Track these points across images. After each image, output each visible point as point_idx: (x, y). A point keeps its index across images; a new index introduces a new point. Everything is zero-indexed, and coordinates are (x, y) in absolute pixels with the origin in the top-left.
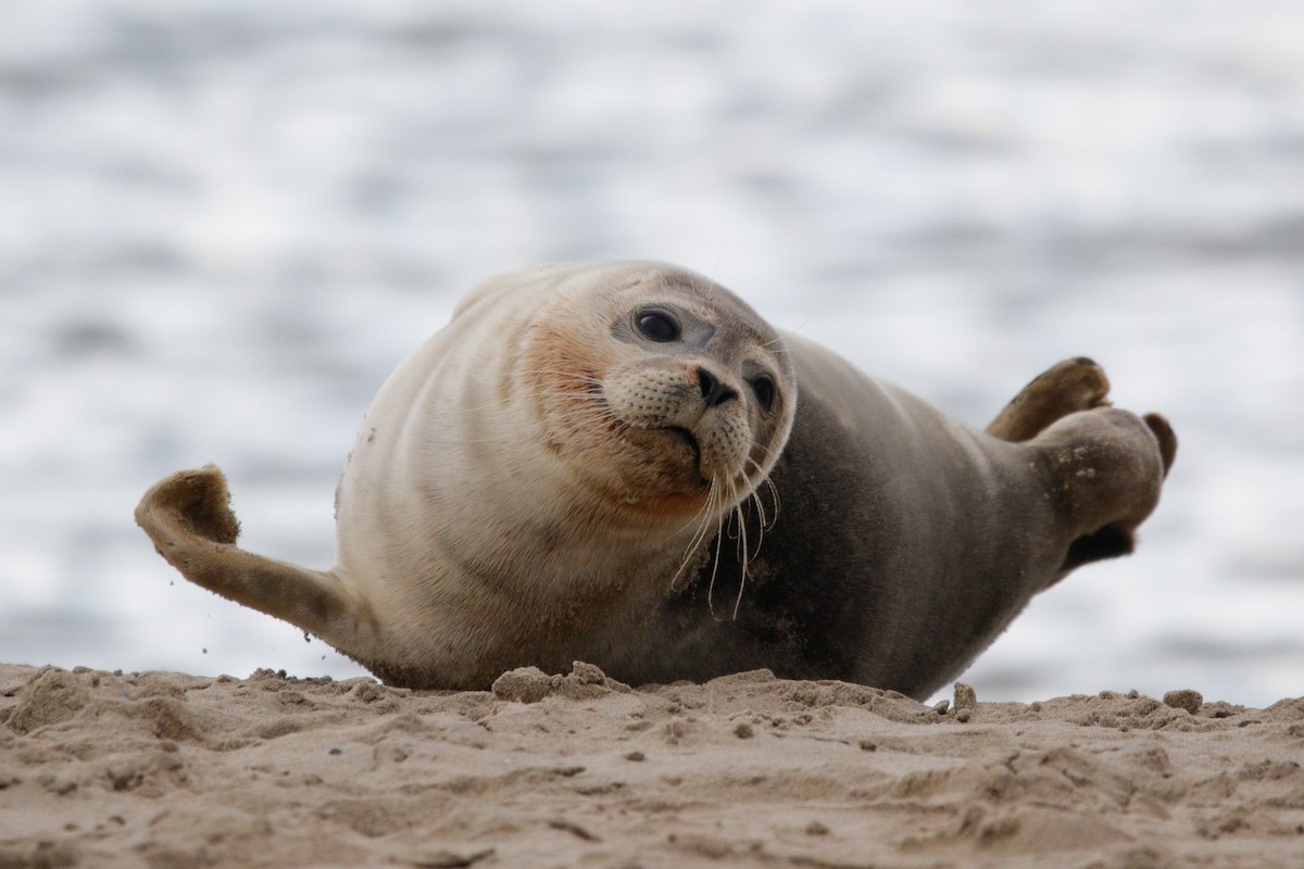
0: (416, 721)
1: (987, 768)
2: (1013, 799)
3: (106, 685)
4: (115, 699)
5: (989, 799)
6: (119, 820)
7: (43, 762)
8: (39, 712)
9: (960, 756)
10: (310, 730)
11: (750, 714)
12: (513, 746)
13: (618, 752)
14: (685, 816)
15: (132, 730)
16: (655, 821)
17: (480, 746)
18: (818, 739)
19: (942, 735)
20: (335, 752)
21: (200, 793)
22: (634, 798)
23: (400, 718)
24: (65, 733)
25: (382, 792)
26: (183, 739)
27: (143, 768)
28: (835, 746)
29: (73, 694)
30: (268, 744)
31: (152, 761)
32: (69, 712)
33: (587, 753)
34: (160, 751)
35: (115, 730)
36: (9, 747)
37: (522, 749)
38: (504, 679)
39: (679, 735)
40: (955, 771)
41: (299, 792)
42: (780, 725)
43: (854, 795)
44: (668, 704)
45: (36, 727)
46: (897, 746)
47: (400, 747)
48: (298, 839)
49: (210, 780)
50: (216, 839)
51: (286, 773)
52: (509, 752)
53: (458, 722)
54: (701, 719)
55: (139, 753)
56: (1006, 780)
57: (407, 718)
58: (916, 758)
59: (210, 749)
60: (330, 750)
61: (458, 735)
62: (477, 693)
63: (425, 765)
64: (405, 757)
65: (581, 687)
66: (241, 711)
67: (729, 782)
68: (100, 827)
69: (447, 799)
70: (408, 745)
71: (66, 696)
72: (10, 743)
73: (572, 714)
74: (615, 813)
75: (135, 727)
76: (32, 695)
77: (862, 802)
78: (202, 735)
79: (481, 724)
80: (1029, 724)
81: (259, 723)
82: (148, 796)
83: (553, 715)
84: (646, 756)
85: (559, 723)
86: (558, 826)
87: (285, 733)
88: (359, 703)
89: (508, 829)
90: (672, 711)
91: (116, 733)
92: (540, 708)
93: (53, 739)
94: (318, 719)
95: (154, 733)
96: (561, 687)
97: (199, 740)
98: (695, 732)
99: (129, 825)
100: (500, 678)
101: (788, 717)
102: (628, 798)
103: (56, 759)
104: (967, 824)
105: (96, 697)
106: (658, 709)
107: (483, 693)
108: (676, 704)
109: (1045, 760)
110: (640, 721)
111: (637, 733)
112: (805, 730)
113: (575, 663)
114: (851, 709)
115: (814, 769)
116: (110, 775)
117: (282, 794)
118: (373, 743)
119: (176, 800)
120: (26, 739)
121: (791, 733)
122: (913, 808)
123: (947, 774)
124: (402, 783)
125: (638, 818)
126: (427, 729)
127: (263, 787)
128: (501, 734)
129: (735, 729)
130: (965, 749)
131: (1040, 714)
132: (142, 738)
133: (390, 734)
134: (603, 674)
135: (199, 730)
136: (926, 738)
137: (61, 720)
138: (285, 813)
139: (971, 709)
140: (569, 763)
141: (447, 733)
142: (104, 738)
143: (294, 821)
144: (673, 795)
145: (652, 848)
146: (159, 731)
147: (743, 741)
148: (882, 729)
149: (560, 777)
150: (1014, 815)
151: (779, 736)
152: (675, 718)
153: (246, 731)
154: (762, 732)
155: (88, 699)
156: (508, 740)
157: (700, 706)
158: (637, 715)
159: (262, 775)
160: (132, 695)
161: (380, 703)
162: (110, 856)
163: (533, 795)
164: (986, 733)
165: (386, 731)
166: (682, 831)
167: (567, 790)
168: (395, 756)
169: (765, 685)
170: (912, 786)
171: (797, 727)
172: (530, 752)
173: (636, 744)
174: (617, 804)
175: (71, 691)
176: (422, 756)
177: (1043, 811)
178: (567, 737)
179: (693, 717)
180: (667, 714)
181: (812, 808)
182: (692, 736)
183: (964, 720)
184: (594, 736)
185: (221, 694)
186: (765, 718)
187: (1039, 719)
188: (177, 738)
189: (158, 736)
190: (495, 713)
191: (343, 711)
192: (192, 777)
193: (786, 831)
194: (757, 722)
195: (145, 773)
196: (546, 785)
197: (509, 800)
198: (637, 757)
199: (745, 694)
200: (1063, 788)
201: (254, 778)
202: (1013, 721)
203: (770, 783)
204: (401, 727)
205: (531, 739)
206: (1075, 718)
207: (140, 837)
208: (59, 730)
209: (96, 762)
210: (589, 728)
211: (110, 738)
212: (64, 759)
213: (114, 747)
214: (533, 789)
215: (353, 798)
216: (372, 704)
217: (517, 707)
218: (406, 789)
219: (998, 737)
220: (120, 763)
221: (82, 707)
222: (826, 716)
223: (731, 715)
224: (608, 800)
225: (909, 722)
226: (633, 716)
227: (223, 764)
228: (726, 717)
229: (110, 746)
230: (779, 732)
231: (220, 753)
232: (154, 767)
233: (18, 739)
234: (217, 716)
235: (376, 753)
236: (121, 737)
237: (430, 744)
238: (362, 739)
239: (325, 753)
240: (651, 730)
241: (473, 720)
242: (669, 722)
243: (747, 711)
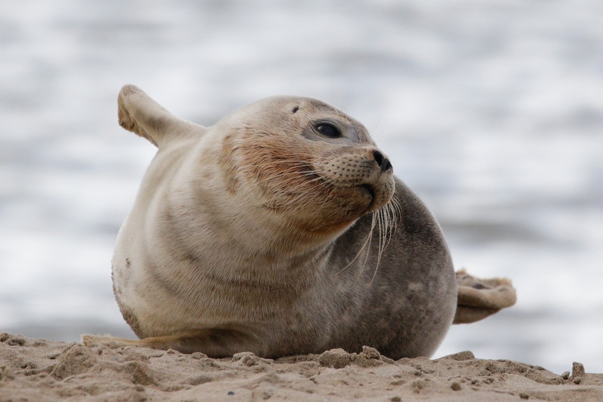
0: (275, 377)
3: (106, 354)
4: (111, 362)
7: (70, 396)
8: (69, 368)
10: (218, 381)
11: (459, 377)
12: (329, 392)
13: (386, 397)
15: (119, 379)
17: (311, 392)
18: (497, 392)
19: (565, 391)
20: (231, 393)
23: (267, 375)
24: (83, 380)
26: (147, 385)
27: (125, 400)
28: (506, 396)
29: (87, 358)
30: (194, 388)
31: (130, 396)
32: (85, 368)
33: (370, 397)
34: (135, 391)
35: (110, 379)
36: (52, 387)
37: (333, 394)
38: (324, 355)
39: (420, 388)
42: (476, 384)
44: (414, 370)
45: (67, 376)
46: (540, 396)
47: (266, 391)
52: (326, 395)
53: (299, 378)
54: (432, 379)
55: (123, 392)
57: (270, 376)
59: (162, 390)
60: (228, 392)
61: (298, 386)
62: (309, 362)
64: (269, 397)
65: (367, 361)
66: (179, 370)
70: (271, 391)
71: (84, 360)
72: (53, 385)
73: (361, 375)
75: (121, 377)
76: (65, 359)
78: (158, 382)
79: (311, 380)
81: (189, 377)
83: (351, 375)
84: (402, 399)
85: (354, 380)
87: (204, 382)
88: (245, 367)
90: (417, 374)
91: (111, 381)
92: (344, 371)
93: (76, 383)
94: (222, 375)
95: (132, 381)
96: (356, 360)
97: (157, 385)
98: (429, 386)
100: (323, 354)
101: (480, 379)
103: (78, 394)
105: (100, 360)
106: (409, 373)
107: (313, 362)
108: (419, 371)
110: (399, 379)
111: (397, 386)
112: (490, 386)
113: (364, 347)
114: (516, 375)
118: (252, 389)
120: (61, 383)
121: (482, 388)
126: (281, 382)
128: (322, 385)
129: (451, 385)
130: (578, 399)
132: (124, 383)
133: (261, 384)
134: (379, 353)
135: (156, 380)
136: (557, 392)
137: (81, 373)
139: (581, 376)
141: (293, 384)
142: (104, 383)
146: (134, 380)
147: (456, 392)
148: (532, 386)
151: (475, 390)
152: (418, 379)
153: (182, 381)
154: (466, 387)
155: (95, 361)
156: (326, 389)
157: (432, 372)
158: (397, 376)
160: (120, 359)
161: (256, 367)
164: (590, 390)
165: (259, 383)
168: (264, 396)
169: (468, 361)
171: (486, 385)
172: (338, 395)
173: (396, 392)
175: (86, 357)
176: (279, 396)
178: (358, 388)
179: (428, 378)
180: (414, 376)
182: (427, 389)
183: (578, 383)
184: (374, 387)
185: (169, 360)
186: (468, 379)
188: (144, 384)
189: (134, 383)
190: (319, 373)
191: (236, 371)
194: (463, 382)
198: (396, 400)
199: (457, 366)
204: (267, 380)
205: (338, 388)
208: (80, 378)
209: (100, 396)
210: (370, 383)
211: (107, 383)
212: (82, 394)
213: (110, 388)
216: (252, 367)
217: (331, 371)
219: (596, 392)
220: (112, 397)
221: (92, 366)
222: (501, 379)
223: (449, 377)
225: (547, 383)
226: (395, 377)
227: (169, 399)
228: (446, 378)
229: (107, 388)
230: (475, 387)
231: (167, 392)
233: (57, 383)
234: (166, 372)
235: (253, 394)
236: (114, 383)
237: (283, 390)
238: (246, 387)
239: (226, 394)
240: (405, 385)
241: (307, 377)
242: (415, 381)
243: (458, 375)
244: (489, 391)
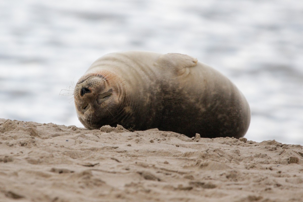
0: (84, 135)
1: (202, 152)
2: (207, 158)
3: (20, 124)
4: (22, 127)
5: (202, 158)
6: (22, 152)
7: (6, 139)
8: (6, 129)
9: (196, 149)
10: (62, 136)
11: (153, 138)
12: (104, 142)
13: (125, 144)
14: (139, 158)
15: (25, 134)
16: (133, 159)
17: (97, 141)
18: (167, 144)
19: (193, 144)
20: (67, 141)
21: (39, 148)
22: (128, 154)
24: (11, 133)
25: (76, 150)
26: (36, 136)
27: (27, 142)
28: (170, 145)
29: (13, 125)
30: (53, 138)
31: (29, 141)
32: (12, 129)
33: (119, 144)
34: (31, 138)
35: (21, 134)
37: (106, 142)
38: (103, 127)
39: (138, 141)
40: (196, 152)
41: (59, 149)
42: (159, 140)
43: (174, 156)
44: (136, 134)
45: (5, 132)
46: (183, 146)
47: (80, 140)
48: (59, 158)
49: (41, 145)
50: (42, 157)
51: (57, 145)
53: (93, 136)
54: (143, 138)
55: (27, 139)
56: (206, 154)
57: (82, 135)
58: (187, 149)
59: (41, 139)
60: (66, 140)
61: (93, 139)
62: (97, 130)
63: (86, 144)
64: (81, 143)
65: (118, 130)
66: (48, 131)
67: (148, 152)
68: (18, 154)
69: (90, 152)
70: (82, 140)
72: (0, 135)
73: (116, 136)
74: (125, 157)
75: (26, 133)
76: (5, 125)
77: (176, 157)
78: (40, 136)
79: (97, 137)
80: (211, 143)
81: (52, 134)
82: (28, 148)
83: (112, 136)
84: (132, 145)
85: (114, 137)
86: (112, 159)
87: (57, 136)
88: (72, 131)
89: (102, 159)
90: (137, 136)
92: (110, 134)
93: (9, 135)
94: (64, 134)
95: (30, 134)
96: (114, 130)
98: (142, 141)
99: (24, 153)
100: (102, 127)
101: (161, 139)
102: (127, 154)
103: (9, 139)
104: (197, 163)
105: (18, 126)
106: (134, 135)
107: (98, 130)
108: (138, 135)
109: (214, 151)
110: (131, 138)
111: (130, 140)
112: (164, 142)
113: (117, 125)
114: (174, 138)
115: (166, 150)
116: (20, 143)
117: (56, 149)
118: (75, 139)
119: (34, 149)
120: (3, 134)
121: (162, 142)
122: (186, 159)
123: (194, 153)
124: (81, 148)
125: (129, 158)
127: (52, 147)
128: (101, 139)
129: (150, 140)
130: (198, 148)
131: (213, 141)
132: (27, 135)
133: (79, 138)
134: (123, 128)
135: (39, 134)
136: (189, 145)
137: (11, 131)
138: (56, 153)
139: (199, 139)
140: (115, 146)
141: (90, 138)
142: (19, 135)
143: (58, 155)
144: (136, 154)
145: (132, 165)
146: (31, 134)
147: (152, 143)
148: (180, 142)
149: (113, 149)
150: (207, 162)
151: (159, 143)
152: (138, 138)
153: (49, 135)
154: (156, 141)
155: (16, 127)
156: (103, 140)
157: (143, 135)
158: (130, 136)
159: (52, 144)
160: (26, 126)
161: (76, 131)
162: (20, 160)
163: (107, 152)
164: (202, 144)
165: (78, 137)
166: (138, 161)
167: (115, 151)
168: (79, 142)
169: (157, 132)
170: (186, 155)
171: (163, 141)
172: (107, 143)
173: (129, 143)
174: (125, 155)
176: (85, 142)
177: (214, 161)
178: (115, 140)
179: (141, 138)
181: (165, 158)
182: (141, 142)
184: (121, 140)
185: (44, 127)
186: (156, 139)
187: (213, 142)
188: (34, 136)
189: (31, 135)
190: (100, 134)
191: (69, 132)
192: (37, 144)
193: (160, 163)
194: (155, 139)
195: (28, 143)
196: (110, 150)
197: (103, 153)
198: (129, 145)
199: (152, 133)
200: (218, 157)
201: (50, 145)
202: (208, 142)
203: (157, 152)
204: (81, 136)
205: (108, 140)
206: (221, 142)
207: (26, 156)
209: (18, 140)
210: (120, 139)
212: (11, 139)
213: (21, 137)
214: (107, 151)
215: (71, 151)
216: (75, 131)
217: (105, 133)
218: (81, 149)
219: (204, 145)
220: (22, 140)
221: (15, 128)
222: (169, 139)
223: (149, 138)
224: (123, 154)
225: (186, 141)
227: (44, 142)
228: (148, 138)
230: (159, 142)
231: (43, 139)
232: (30, 142)
234: (43, 132)
235: (75, 141)
236: (23, 135)
237: (87, 140)
238: (73, 138)
240: (133, 140)
241: (96, 135)
242: (136, 138)
243: (153, 137)
244: (164, 143)
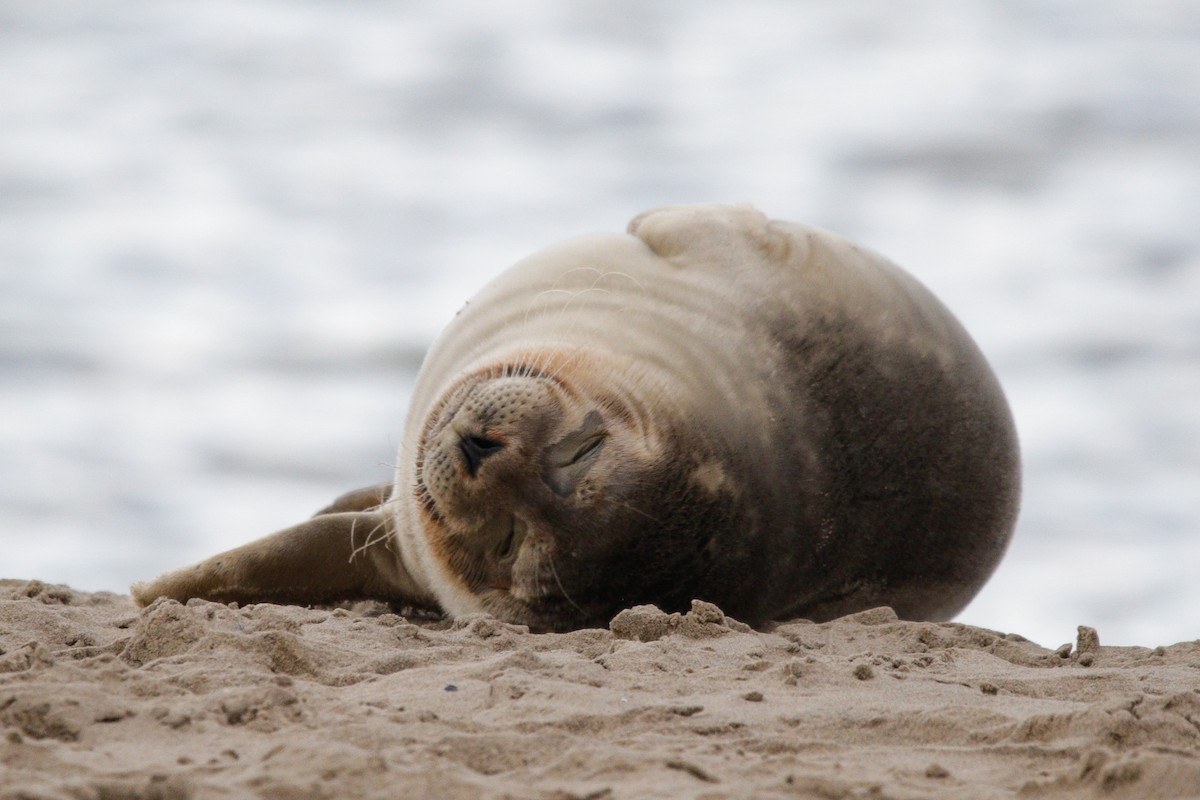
0: (532, 659)
1: (1109, 712)
2: (1135, 744)
3: (221, 618)
4: (229, 632)
5: (1111, 744)
6: (233, 755)
7: (158, 695)
8: (153, 645)
9: (1083, 700)
10: (426, 666)
11: (870, 655)
12: (630, 685)
13: (736, 692)
14: (802, 757)
15: (246, 664)
16: (772, 762)
17: (598, 685)
18: (939, 682)
19: (1064, 679)
20: (451, 688)
21: (315, 728)
22: (752, 738)
23: (517, 655)
24: (179, 666)
25: (498, 729)
26: (297, 674)
27: (257, 702)
28: (955, 688)
29: (187, 627)
30: (384, 679)
31: (267, 695)
32: (184, 645)
33: (705, 693)
34: (275, 686)
35: (229, 664)
36: (123, 680)
38: (621, 617)
39: (798, 675)
40: (1078, 715)
41: (414, 729)
42: (901, 667)
43: (974, 738)
44: (786, 643)
45: (150, 659)
46: (1018, 689)
47: (516, 684)
48: (412, 776)
49: (325, 716)
50: (331, 775)
51: (401, 709)
52: (626, 690)
53: (576, 660)
54: (819, 659)
55: (254, 687)
56: (1129, 724)
57: (523, 656)
58: (1038, 702)
59: (324, 684)
60: (445, 686)
61: (574, 674)
62: (594, 631)
63: (542, 703)
64: (522, 694)
65: (699, 626)
66: (356, 646)
67: (848, 724)
68: (214, 761)
69: (563, 737)
70: (525, 683)
71: (181, 629)
72: (124, 675)
73: (690, 653)
74: (733, 754)
75: (250, 660)
76: (146, 628)
77: (983, 746)
78: (317, 670)
79: (598, 662)
80: (1153, 668)
81: (374, 658)
82: (261, 730)
83: (671, 654)
84: (765, 697)
85: (677, 661)
86: (672, 766)
87: (401, 669)
88: (476, 640)
89: (624, 768)
90: (791, 651)
91: (231, 667)
92: (658, 646)
93: (167, 672)
94: (434, 655)
95: (269, 667)
96: (680, 626)
97: (315, 675)
98: (814, 672)
99: (243, 759)
101: (909, 659)
102: (746, 738)
103: (170, 692)
104: (1088, 769)
105: (211, 630)
106: (777, 649)
107: (601, 630)
108: (795, 644)
109: (1169, 706)
110: (760, 660)
111: (755, 673)
112: (926, 672)
113: (694, 601)
114: (974, 652)
115: (935, 712)
116: (224, 709)
117: (397, 730)
118: (489, 680)
119: (291, 735)
120: (140, 671)
121: (911, 675)
122: (1034, 753)
123: (1069, 719)
124: (518, 721)
125: (756, 759)
126: (544, 666)
127: (378, 723)
128: (618, 673)
129: (854, 669)
130: (1087, 694)
131: (1164, 658)
132: (256, 672)
133: (506, 671)
135: (313, 665)
136: (1048, 681)
137: (176, 653)
138: (401, 749)
139: (1093, 652)
140: (686, 702)
141: (564, 671)
142: (218, 672)
143: (408, 758)
144: (790, 736)
145: (769, 789)
146: (273, 665)
147: (863, 682)
148: (1004, 671)
149: (677, 716)
150: (1136, 761)
151: (899, 678)
152: (794, 659)
153: (362, 666)
154: (882, 673)
155: (202, 632)
156: (625, 678)
157: (820, 646)
158: (756, 655)
159: (376, 710)
160: (247, 628)
161: (496, 639)
162: (224, 791)
163: (649, 734)
164: (1109, 677)
165: (502, 668)
166: (799, 772)
167: (684, 729)
168: (511, 693)
169: (885, 626)
170: (1032, 730)
171: (918, 669)
172: (647, 691)
173: (754, 684)
174: (735, 744)
175: (185, 624)
176: (539, 693)
177: (1166, 756)
178: (685, 676)
179: (812, 658)
180: (786, 654)
181: (933, 751)
182: (811, 677)
183: (1087, 664)
184: (713, 675)
185: (337, 629)
186: (885, 659)
187: (1163, 663)
188: (291, 672)
189: (273, 670)
190: (613, 651)
191: (461, 647)
192: (306, 712)
193: (906, 774)
194: (877, 664)
195: (259, 707)
196: (663, 724)
197: (626, 739)
198: (755, 698)
199: (865, 635)
200: (1186, 733)
201: (369, 713)
202: (1137, 665)
203: (890, 725)
204: (518, 664)
205: (648, 678)
207: (253, 772)
208: (174, 663)
209: (211, 695)
210: (707, 667)
211: (224, 671)
212: (178, 692)
213: (229, 680)
214: (649, 729)
215: (469, 735)
216: (489, 640)
217: (635, 645)
218: (522, 727)
219: (1121, 681)
220: (234, 697)
221: (196, 640)
222: (947, 658)
223: (852, 655)
224: (725, 741)
225: (1031, 665)
226: (752, 656)
227: (338, 699)
228: (846, 658)
229: (224, 680)
230: (899, 674)
231: (335, 688)
232: (269, 701)
233: (133, 671)
234: (332, 651)
235: (492, 688)
236: (236, 671)
237: (547, 682)
238: (478, 676)
239: (441, 689)
240: (769, 671)
241: (590, 658)
242: (788, 663)
243: (867, 652)
244: (924, 680)
